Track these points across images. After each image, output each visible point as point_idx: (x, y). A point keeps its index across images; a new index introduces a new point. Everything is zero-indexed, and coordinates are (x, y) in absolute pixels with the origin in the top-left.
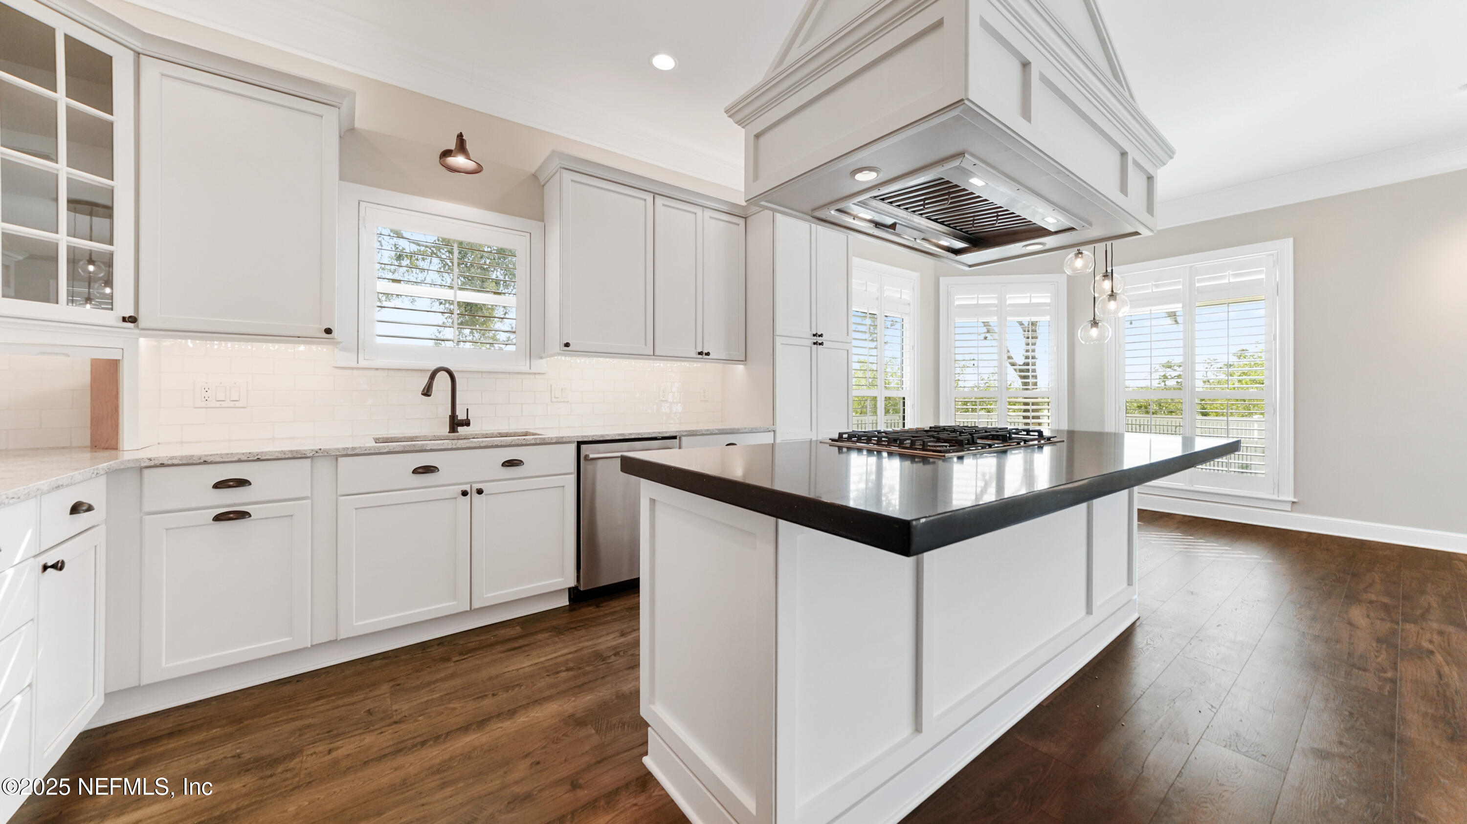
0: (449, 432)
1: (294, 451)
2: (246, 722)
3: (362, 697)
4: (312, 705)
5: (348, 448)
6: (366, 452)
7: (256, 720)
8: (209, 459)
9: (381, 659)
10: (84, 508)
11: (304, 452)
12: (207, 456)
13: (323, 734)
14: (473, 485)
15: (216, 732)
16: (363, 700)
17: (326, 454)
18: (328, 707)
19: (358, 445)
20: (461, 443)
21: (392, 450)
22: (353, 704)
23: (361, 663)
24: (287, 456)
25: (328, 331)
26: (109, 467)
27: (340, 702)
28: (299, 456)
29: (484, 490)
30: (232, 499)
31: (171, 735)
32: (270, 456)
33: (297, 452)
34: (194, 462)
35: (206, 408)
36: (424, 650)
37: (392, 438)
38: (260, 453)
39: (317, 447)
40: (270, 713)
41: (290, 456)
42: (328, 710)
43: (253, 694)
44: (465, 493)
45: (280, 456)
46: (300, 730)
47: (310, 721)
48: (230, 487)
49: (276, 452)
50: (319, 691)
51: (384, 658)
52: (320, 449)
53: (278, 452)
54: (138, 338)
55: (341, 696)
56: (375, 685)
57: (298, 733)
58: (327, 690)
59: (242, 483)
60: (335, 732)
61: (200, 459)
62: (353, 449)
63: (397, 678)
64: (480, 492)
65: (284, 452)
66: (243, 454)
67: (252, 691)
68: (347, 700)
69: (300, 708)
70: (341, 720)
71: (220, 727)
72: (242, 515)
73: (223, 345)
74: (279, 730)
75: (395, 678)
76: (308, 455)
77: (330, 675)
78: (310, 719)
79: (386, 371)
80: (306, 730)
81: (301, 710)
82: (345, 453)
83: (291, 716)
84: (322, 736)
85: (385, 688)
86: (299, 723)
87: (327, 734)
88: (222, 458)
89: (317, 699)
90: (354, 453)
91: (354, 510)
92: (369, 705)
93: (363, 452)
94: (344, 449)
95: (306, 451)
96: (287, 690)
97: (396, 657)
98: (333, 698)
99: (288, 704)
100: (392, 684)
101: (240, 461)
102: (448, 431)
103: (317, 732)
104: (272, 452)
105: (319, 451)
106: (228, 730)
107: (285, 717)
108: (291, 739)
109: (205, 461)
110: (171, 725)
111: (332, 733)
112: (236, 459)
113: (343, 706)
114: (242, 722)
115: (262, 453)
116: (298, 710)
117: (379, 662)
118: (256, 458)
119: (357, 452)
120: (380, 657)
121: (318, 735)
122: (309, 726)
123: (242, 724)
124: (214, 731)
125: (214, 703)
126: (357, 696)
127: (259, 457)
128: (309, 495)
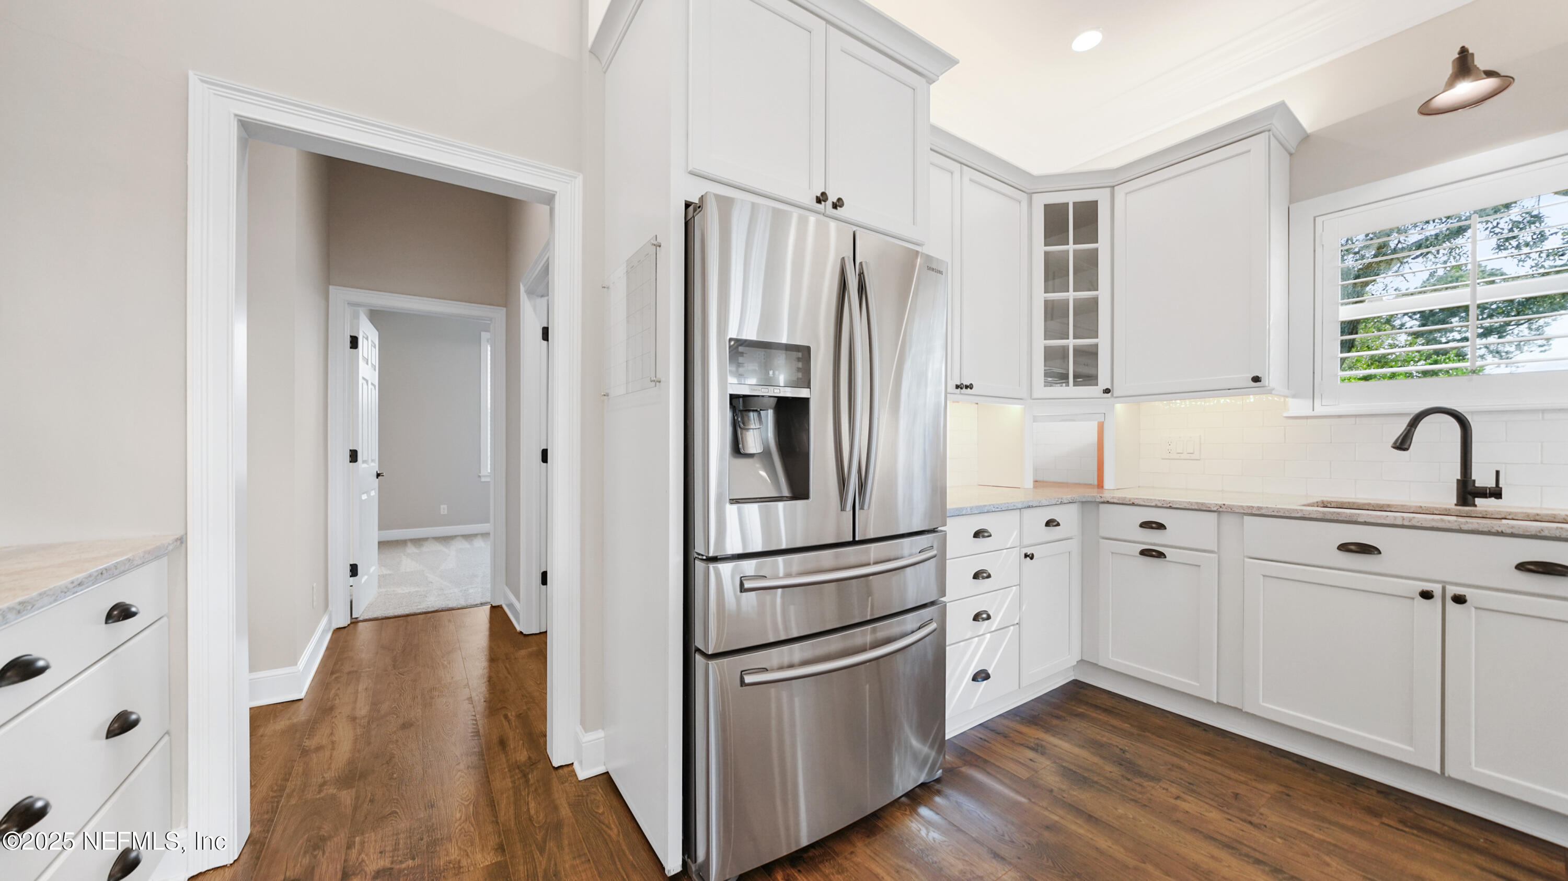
0: (1456, 505)
1: (1200, 503)
2: (1147, 734)
3: (1243, 779)
4: (1198, 755)
5: (1253, 507)
6: (1273, 514)
7: (1154, 737)
8: (1136, 502)
9: (1293, 761)
10: (1055, 524)
11: (1209, 506)
12: (1135, 499)
13: (1185, 781)
14: (1448, 587)
15: (1127, 727)
16: (1241, 782)
17: (1230, 510)
18: (1207, 765)
19: (1264, 506)
20: (1474, 523)
21: (1307, 516)
22: (1230, 778)
23: (1270, 752)
24: (1193, 508)
25: (1256, 379)
26: (1073, 498)
27: (1220, 769)
28: (1205, 509)
29: (1468, 598)
30: (1152, 539)
31: (1106, 710)
32: (1179, 505)
33: (1202, 504)
34: (1126, 503)
35: (1169, 459)
36: (1355, 784)
37: (1349, 503)
38: (1171, 501)
39: (1220, 503)
40: (1167, 739)
41: (1196, 508)
42: (1206, 768)
43: (1168, 717)
44: (1427, 595)
45: (1188, 506)
46: (1173, 765)
47: (1186, 765)
48: (1152, 528)
49: (1184, 502)
50: (1212, 748)
51: (1297, 762)
52: (1224, 505)
53: (1186, 502)
54: (1114, 405)
55: (1227, 765)
56: (1264, 778)
57: (1170, 766)
58: (1219, 753)
59: (1161, 526)
60: (1195, 788)
61: (1130, 501)
62: (1259, 508)
63: (1294, 789)
64: (1459, 600)
65: (1191, 504)
66: (1159, 500)
67: (1168, 715)
68: (1227, 772)
69: (1188, 750)
70: (1208, 782)
71: (1131, 725)
72: (1161, 555)
73: (1183, 403)
74: (1160, 755)
75: (1290, 788)
76: (1213, 509)
77: (1233, 742)
78: (1186, 764)
79: (1353, 419)
80: (1177, 770)
81: (1187, 752)
82: (1250, 511)
83: (1176, 751)
84: (1183, 782)
85: (1272, 788)
86: (1176, 760)
87: (1188, 784)
88: (1144, 502)
89: (1205, 754)
90: (1260, 513)
91: (1262, 576)
92: (1242, 790)
93: (1270, 514)
94: (1249, 507)
95: (1211, 504)
96: (1191, 730)
97: (1313, 770)
98: (1219, 762)
99: (1183, 742)
100: (1281, 789)
101: (1156, 506)
102: (1455, 501)
103: (1182, 777)
104: (1181, 502)
105: (1223, 506)
106: (1135, 731)
107: (1172, 749)
108: (1162, 767)
109: (1133, 503)
110: (1109, 704)
111: (1191, 786)
112: (1153, 504)
113: (1220, 774)
114: (1144, 732)
115: (1173, 501)
116: (1185, 751)
117: (1290, 762)
118: (1168, 505)
119: (1263, 512)
120: (1295, 759)
121: (1181, 779)
122: (1181, 768)
123: (1143, 733)
124: (1126, 725)
125: (1141, 707)
126: (1240, 775)
127: (1171, 505)
128: (1216, 550)
